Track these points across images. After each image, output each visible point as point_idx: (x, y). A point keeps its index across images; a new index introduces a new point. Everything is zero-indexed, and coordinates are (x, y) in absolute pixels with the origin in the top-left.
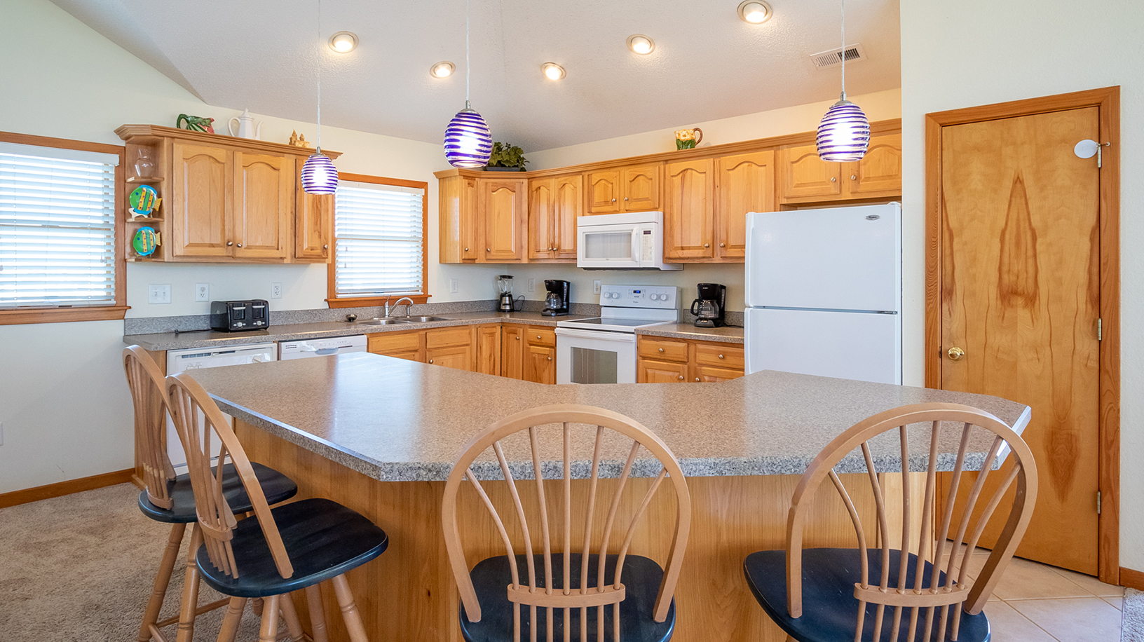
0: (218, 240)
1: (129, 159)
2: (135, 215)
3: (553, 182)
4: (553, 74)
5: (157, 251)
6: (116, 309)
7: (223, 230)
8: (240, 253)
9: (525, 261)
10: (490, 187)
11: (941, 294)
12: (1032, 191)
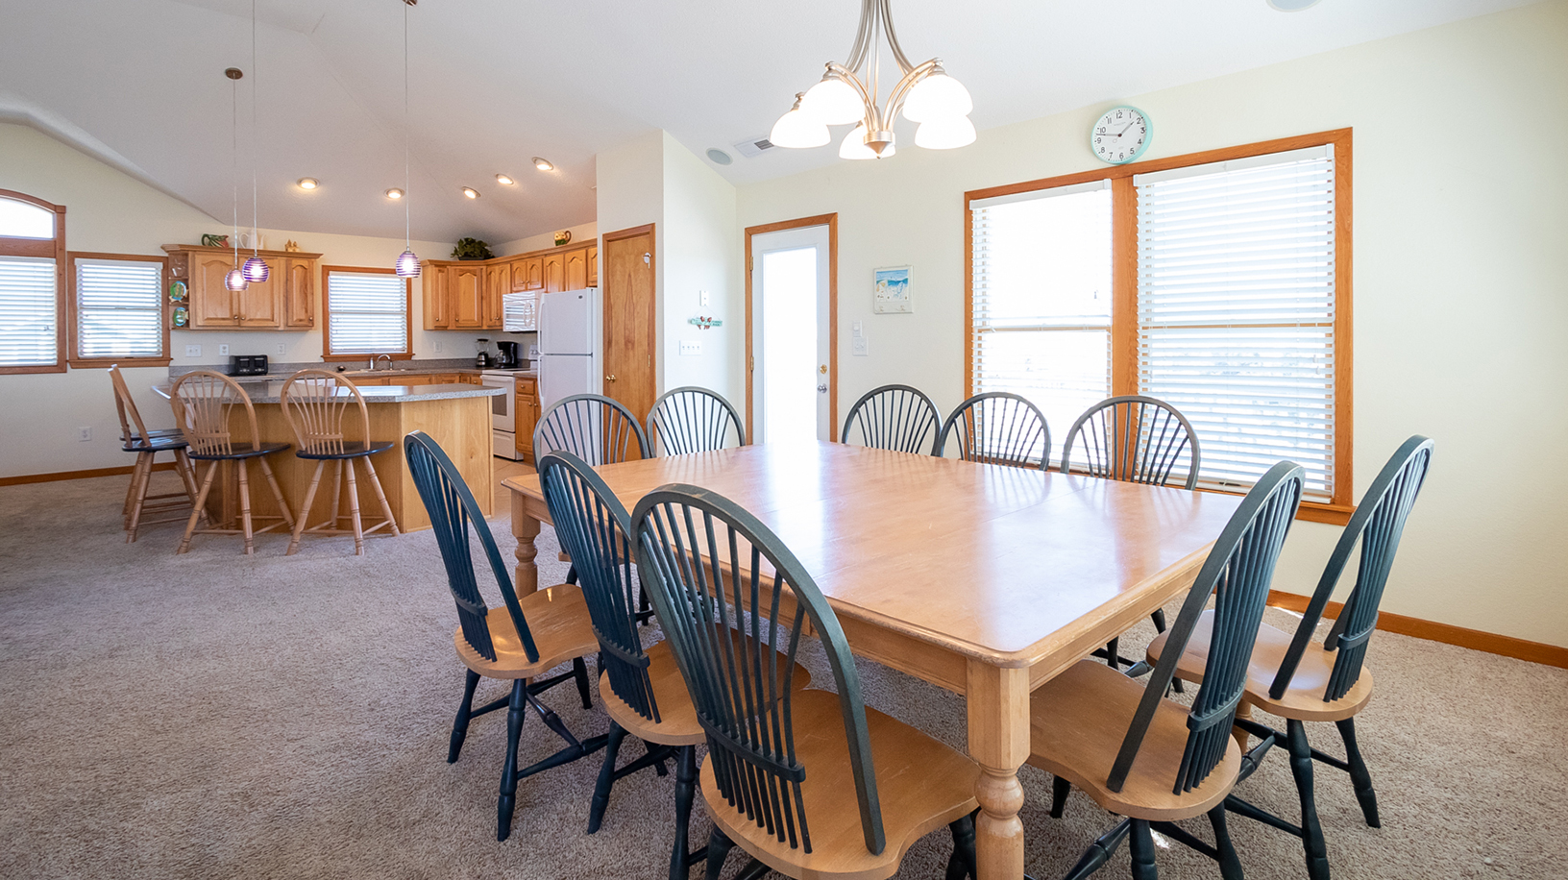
0: (228, 316)
1: (171, 263)
2: (173, 300)
3: (497, 268)
4: (470, 194)
5: (189, 323)
6: (163, 359)
7: (231, 309)
8: (245, 324)
10: (458, 273)
11: (608, 343)
12: (633, 281)
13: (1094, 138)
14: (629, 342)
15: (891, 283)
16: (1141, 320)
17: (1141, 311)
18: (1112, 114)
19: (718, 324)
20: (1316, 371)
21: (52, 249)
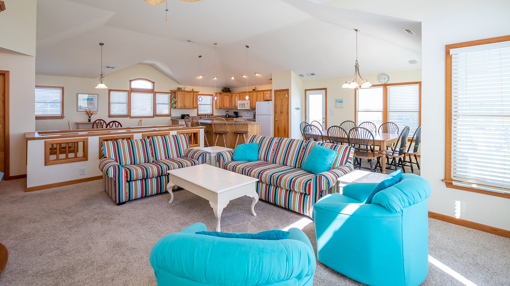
0: (183, 105)
1: (172, 94)
2: (173, 102)
3: (234, 94)
4: (233, 78)
5: (176, 107)
6: (170, 115)
8: (186, 107)
9: (230, 108)
10: (224, 95)
11: (275, 112)
12: (283, 100)
13: (380, 79)
14: (281, 113)
15: (339, 102)
16: (388, 110)
17: (388, 109)
18: (383, 75)
19: (300, 109)
20: (416, 119)
21: (152, 91)
